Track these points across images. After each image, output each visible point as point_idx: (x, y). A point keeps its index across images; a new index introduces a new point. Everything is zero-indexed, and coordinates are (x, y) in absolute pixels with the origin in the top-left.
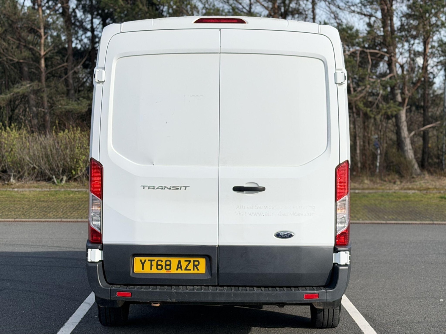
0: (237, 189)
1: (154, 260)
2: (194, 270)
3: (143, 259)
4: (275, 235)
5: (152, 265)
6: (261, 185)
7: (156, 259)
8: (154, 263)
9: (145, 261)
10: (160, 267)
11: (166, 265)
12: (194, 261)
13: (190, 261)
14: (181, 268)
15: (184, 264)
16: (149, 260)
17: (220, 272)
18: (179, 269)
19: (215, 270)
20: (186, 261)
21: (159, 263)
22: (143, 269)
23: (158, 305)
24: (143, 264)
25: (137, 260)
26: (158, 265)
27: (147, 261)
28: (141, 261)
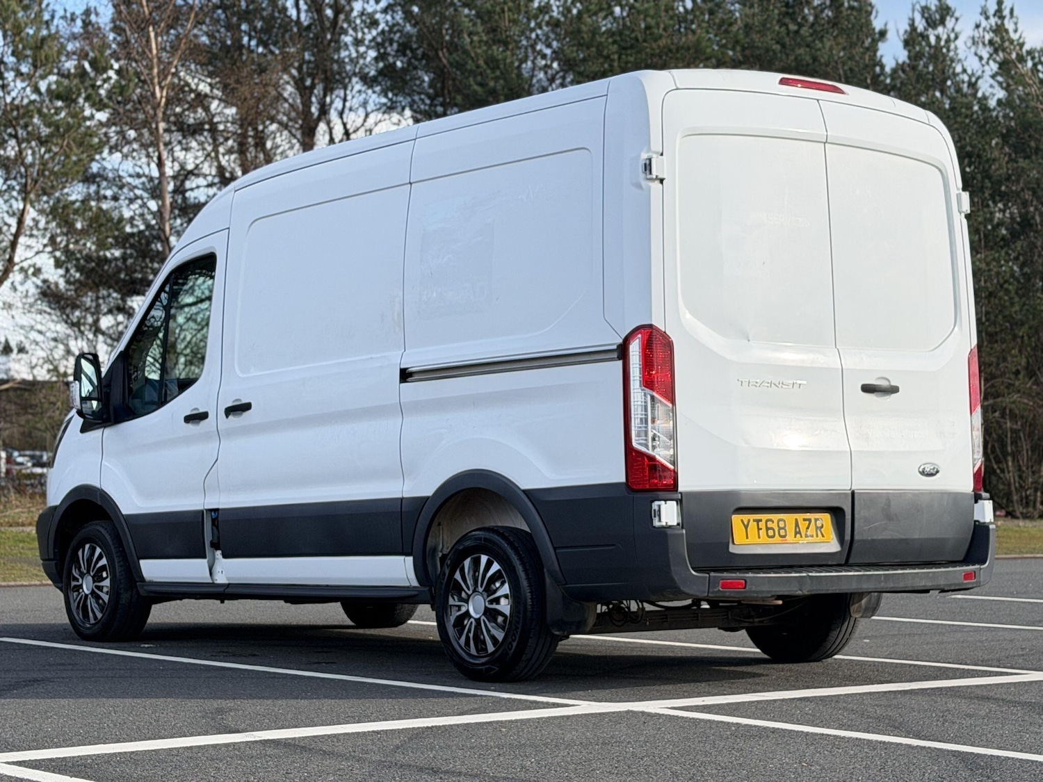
0: (867, 389)
1: (761, 520)
2: (817, 536)
3: (746, 517)
4: (920, 472)
5: (759, 529)
6: (893, 383)
7: (764, 517)
8: (762, 525)
9: (749, 521)
10: (771, 532)
11: (780, 529)
12: (816, 520)
13: (810, 520)
14: (800, 533)
15: (803, 525)
16: (754, 521)
17: (856, 537)
18: (798, 535)
19: (848, 537)
20: (804, 520)
21: (770, 524)
22: (747, 538)
23: (780, 602)
24: (746, 527)
25: (736, 519)
26: (768, 529)
27: (752, 521)
28: (742, 521)
